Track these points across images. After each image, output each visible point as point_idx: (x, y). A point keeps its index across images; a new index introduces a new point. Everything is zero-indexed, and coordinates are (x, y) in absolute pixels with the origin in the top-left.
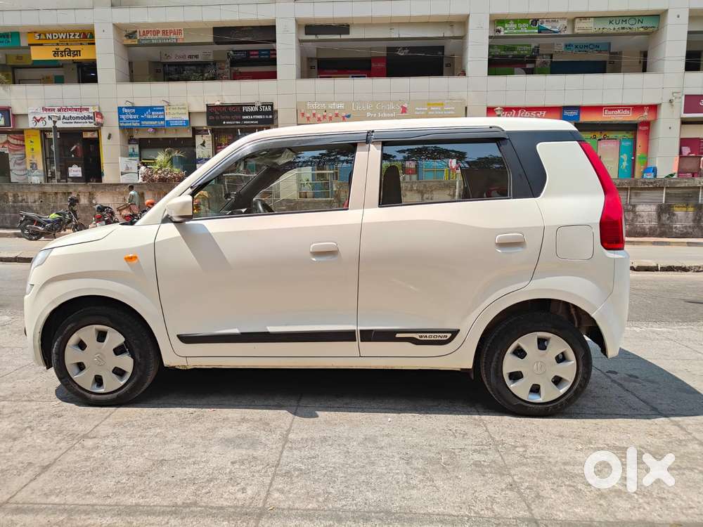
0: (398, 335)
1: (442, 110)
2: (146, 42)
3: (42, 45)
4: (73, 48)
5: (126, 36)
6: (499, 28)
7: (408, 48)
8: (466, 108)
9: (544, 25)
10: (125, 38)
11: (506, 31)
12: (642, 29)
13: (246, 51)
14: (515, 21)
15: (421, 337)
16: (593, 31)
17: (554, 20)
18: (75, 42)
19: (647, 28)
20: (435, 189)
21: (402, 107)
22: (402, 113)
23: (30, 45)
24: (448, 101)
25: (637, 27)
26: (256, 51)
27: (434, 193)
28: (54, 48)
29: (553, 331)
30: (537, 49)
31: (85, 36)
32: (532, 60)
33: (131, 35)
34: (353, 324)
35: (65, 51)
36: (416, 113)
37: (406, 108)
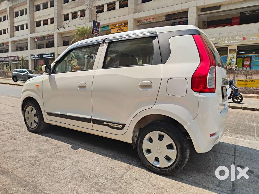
0: (104, 123)
2: (144, 23)
3: (114, 28)
4: (122, 28)
5: (137, 22)
7: (252, 11)
10: (137, 23)
13: (179, 22)
15: (112, 125)
18: (123, 26)
20: (254, 74)
21: (243, 37)
22: (243, 40)
23: (111, 29)
26: (182, 21)
27: (253, 75)
28: (117, 29)
29: (165, 132)
31: (126, 24)
33: (139, 22)
34: (90, 116)
35: (120, 29)
36: (250, 40)
37: (245, 38)
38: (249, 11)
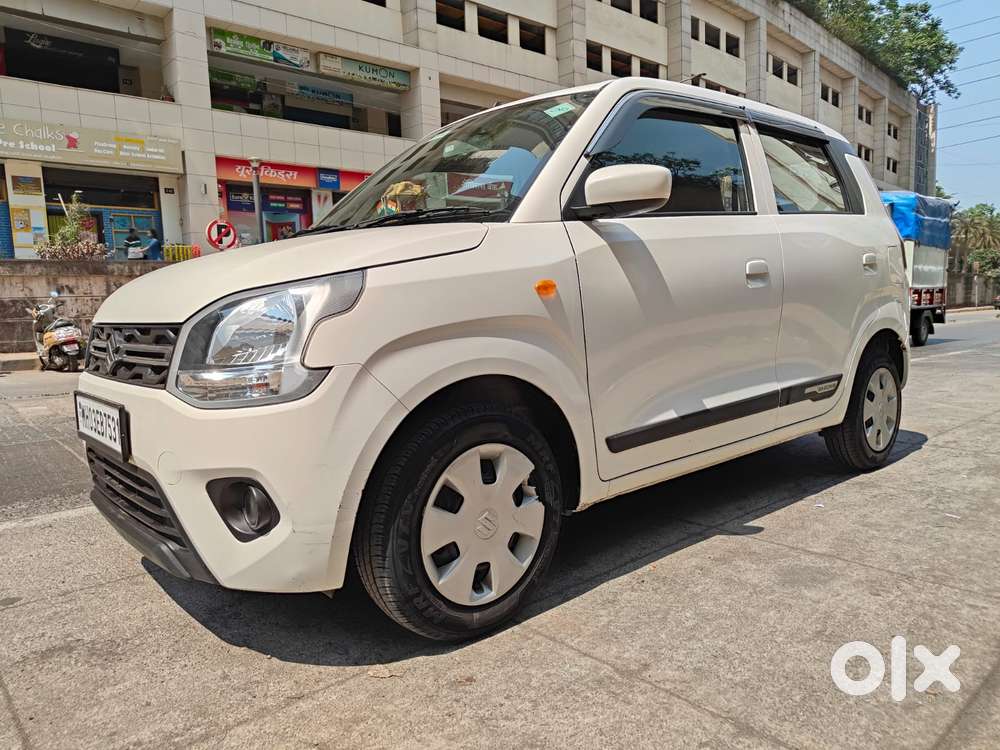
1: (143, 152)
6: (218, 40)
8: (183, 153)
9: (281, 52)
11: (229, 48)
12: (394, 86)
14: (241, 37)
16: (341, 75)
17: (294, 49)
19: (399, 85)
21: (68, 137)
22: (69, 147)
24: (152, 139)
25: (389, 81)
29: (887, 365)
30: (262, 85)
32: (258, 98)
36: (96, 150)
37: (75, 140)
38: (41, 37)
